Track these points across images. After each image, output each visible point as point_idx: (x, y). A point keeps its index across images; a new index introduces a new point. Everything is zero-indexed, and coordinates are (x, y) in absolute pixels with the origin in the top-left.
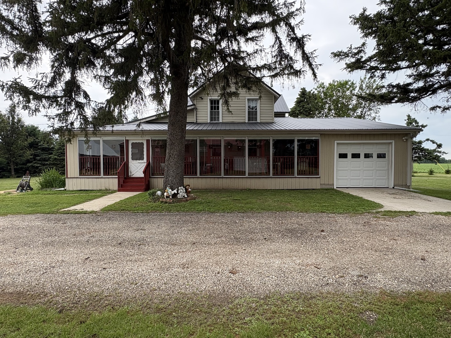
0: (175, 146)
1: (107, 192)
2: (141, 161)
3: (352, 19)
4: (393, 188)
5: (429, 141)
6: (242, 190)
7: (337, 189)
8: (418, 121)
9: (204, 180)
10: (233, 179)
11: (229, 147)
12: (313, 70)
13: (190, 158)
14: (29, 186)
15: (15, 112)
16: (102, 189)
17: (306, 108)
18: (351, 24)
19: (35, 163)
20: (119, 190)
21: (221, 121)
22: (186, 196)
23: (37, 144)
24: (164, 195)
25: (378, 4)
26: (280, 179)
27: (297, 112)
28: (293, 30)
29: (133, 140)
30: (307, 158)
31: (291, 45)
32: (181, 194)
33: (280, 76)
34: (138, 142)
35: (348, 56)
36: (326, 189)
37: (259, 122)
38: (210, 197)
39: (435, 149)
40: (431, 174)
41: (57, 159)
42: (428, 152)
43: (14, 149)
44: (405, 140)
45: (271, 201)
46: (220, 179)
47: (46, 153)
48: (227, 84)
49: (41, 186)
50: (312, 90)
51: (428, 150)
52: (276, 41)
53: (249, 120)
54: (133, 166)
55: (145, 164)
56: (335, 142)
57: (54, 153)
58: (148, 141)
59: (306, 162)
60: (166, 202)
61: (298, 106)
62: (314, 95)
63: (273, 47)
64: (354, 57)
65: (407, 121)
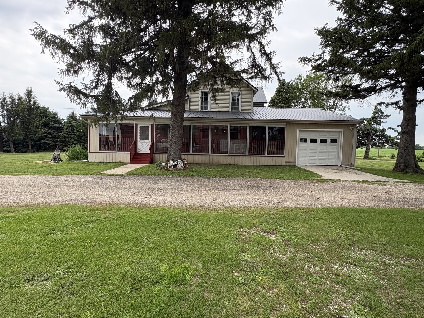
0: (176, 130)
1: (121, 164)
2: (146, 141)
3: (316, 30)
4: (341, 166)
5: (392, 129)
6: (224, 165)
7: (298, 166)
8: (383, 111)
9: (195, 156)
10: (218, 156)
11: (216, 131)
12: (278, 76)
13: (185, 139)
14: (60, 158)
15: (31, 96)
16: (116, 161)
17: (284, 97)
18: (315, 34)
19: (47, 140)
20: (131, 163)
21: (209, 110)
22: (183, 167)
23: (49, 124)
24: (167, 166)
25: (336, 21)
26: (254, 157)
27: (276, 101)
28: (264, 48)
29: (140, 124)
30: (276, 141)
31: (262, 58)
32: (179, 165)
33: (255, 78)
34: (144, 125)
35: (311, 62)
36: (289, 166)
37: (240, 111)
38: (200, 168)
39: (396, 137)
40: (392, 158)
41: (66, 137)
42: (389, 138)
43: (31, 128)
44: (351, 130)
45: (244, 172)
46: (207, 156)
47: (56, 132)
48: (215, 82)
49: (70, 158)
50: (290, 82)
51: (390, 137)
52: (251, 55)
53: (232, 109)
54: (141, 144)
55: (150, 143)
56: (298, 129)
57: (63, 131)
58: (152, 125)
59: (274, 144)
60: (169, 170)
61: (278, 95)
62: (292, 86)
63: (249, 59)
64: (315, 63)
65: (374, 111)
